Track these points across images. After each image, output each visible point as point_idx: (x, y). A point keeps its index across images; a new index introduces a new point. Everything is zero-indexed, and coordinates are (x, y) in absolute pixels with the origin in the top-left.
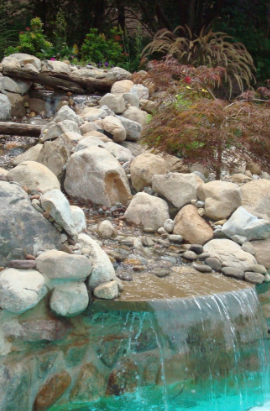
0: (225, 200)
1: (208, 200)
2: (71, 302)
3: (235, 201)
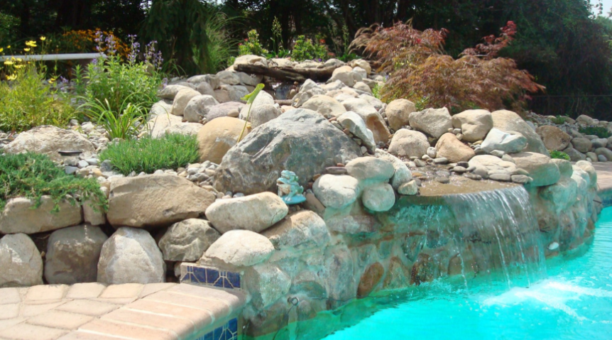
0: (479, 123)
1: (464, 126)
2: (382, 199)
3: (487, 124)
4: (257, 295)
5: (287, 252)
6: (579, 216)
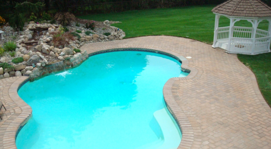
1: (58, 51)
2: (44, 65)
3: (61, 51)
4: (31, 77)
5: (33, 72)
6: (75, 62)
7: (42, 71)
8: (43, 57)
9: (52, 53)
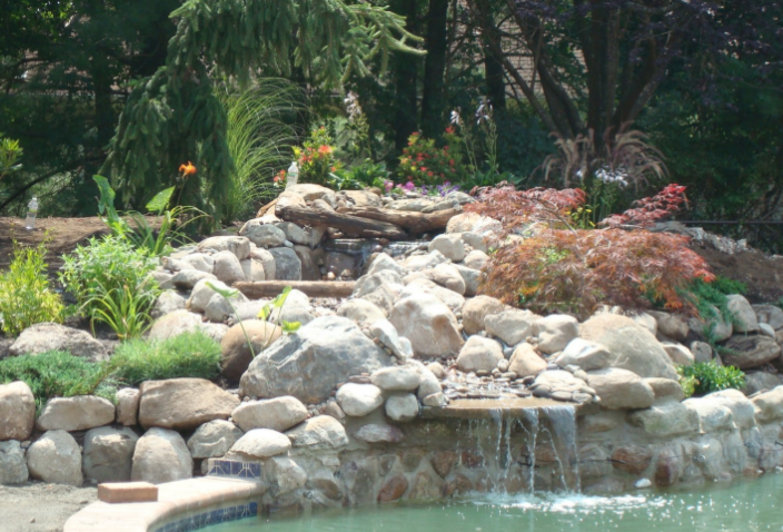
0: (559, 332)
1: (542, 334)
2: (404, 408)
3: (570, 333)
5: (302, 451)
6: (696, 452)
7: (385, 467)
8: (402, 344)
9: (478, 345)
